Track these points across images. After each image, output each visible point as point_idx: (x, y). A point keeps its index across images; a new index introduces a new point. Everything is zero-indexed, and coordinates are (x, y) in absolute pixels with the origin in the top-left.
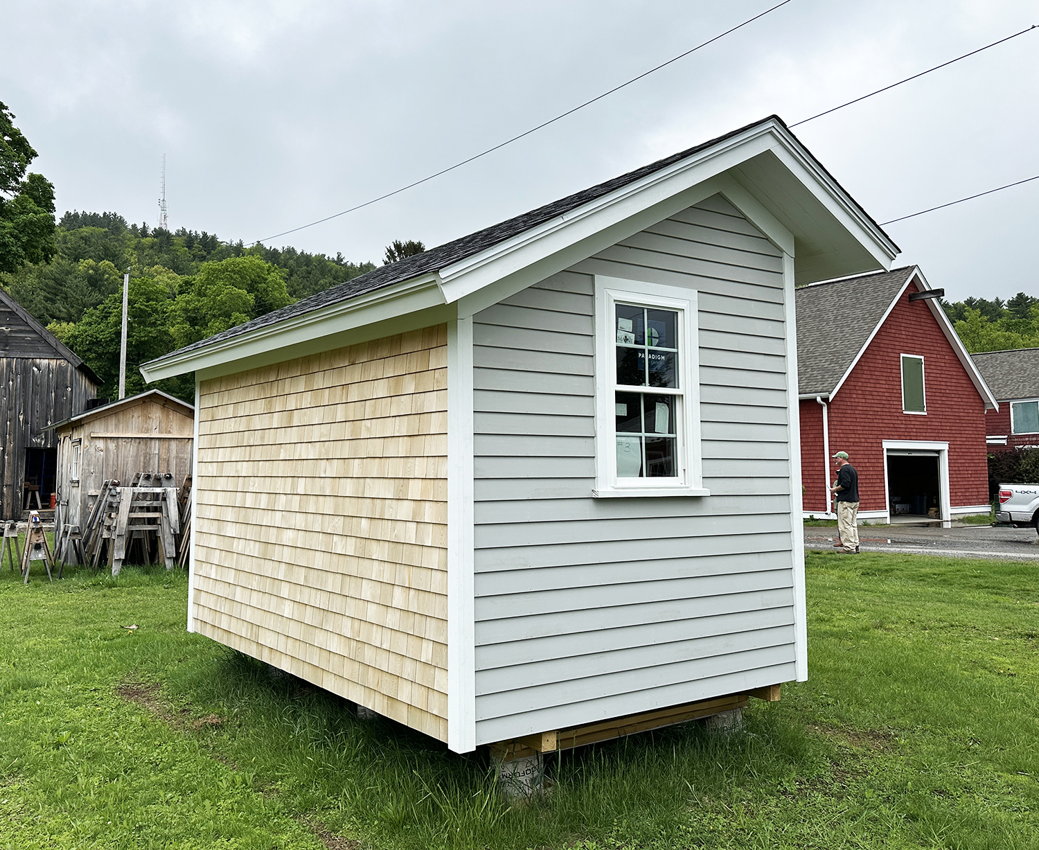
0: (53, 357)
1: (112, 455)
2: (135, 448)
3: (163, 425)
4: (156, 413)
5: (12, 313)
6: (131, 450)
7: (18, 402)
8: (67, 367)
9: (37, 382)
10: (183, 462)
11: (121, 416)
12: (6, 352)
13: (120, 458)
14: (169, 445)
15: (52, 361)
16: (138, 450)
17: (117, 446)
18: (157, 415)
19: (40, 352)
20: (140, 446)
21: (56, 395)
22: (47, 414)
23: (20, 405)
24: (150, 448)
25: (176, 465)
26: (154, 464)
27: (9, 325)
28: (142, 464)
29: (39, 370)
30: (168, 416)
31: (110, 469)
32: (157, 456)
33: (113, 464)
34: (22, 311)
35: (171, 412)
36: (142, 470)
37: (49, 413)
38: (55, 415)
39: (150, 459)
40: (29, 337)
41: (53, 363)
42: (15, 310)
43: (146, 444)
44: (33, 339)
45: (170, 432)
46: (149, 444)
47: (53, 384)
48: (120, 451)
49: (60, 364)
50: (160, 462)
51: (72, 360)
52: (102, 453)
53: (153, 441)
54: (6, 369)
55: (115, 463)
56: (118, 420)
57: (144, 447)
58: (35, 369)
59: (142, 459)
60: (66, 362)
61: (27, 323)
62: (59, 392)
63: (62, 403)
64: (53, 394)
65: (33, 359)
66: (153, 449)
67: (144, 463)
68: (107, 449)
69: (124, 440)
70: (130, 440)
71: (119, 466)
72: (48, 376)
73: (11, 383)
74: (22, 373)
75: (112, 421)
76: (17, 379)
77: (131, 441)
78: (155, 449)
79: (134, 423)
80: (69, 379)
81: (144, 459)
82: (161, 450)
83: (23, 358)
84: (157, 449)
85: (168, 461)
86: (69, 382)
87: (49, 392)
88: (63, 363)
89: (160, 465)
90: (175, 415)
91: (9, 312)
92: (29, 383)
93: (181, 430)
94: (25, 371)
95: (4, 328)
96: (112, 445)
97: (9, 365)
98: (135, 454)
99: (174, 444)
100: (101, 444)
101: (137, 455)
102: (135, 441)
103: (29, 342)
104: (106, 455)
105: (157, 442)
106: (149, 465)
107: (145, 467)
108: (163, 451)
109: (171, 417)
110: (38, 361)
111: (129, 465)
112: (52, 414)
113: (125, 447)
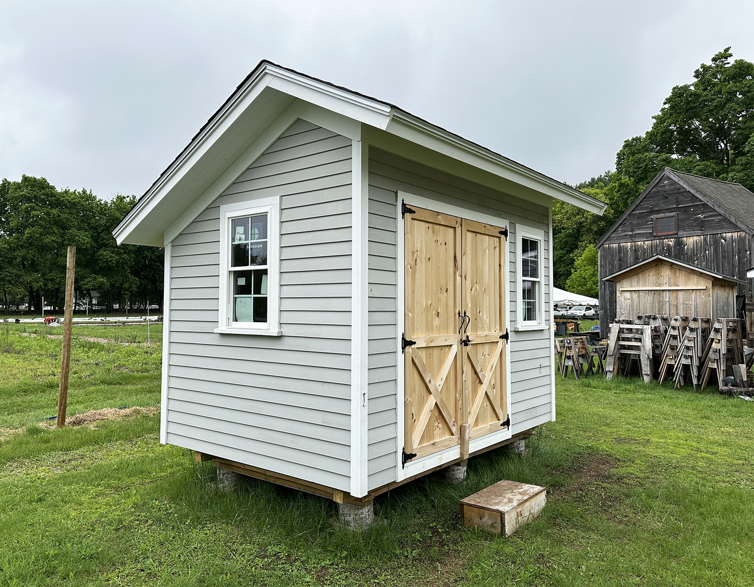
0: (734, 231)
1: (636, 302)
2: (652, 297)
3: (672, 281)
4: (666, 272)
5: (705, 205)
6: (648, 299)
7: (712, 265)
8: (745, 236)
9: (725, 249)
10: (689, 307)
11: (640, 276)
12: (702, 232)
13: (641, 304)
14: (677, 295)
15: (734, 233)
16: (654, 299)
17: (639, 296)
18: (667, 273)
19: (725, 229)
20: (655, 296)
21: (739, 258)
22: (733, 271)
23: (714, 267)
24: (663, 297)
25: (683, 309)
26: (666, 308)
27: (703, 213)
28: (657, 308)
29: (726, 241)
30: (675, 274)
31: (635, 312)
32: (668, 303)
33: (637, 308)
34: (711, 202)
35: (677, 271)
36: (657, 313)
37: (734, 271)
38: (739, 272)
39: (663, 305)
40: (717, 219)
41: (735, 235)
42: (706, 202)
43: (659, 294)
44: (720, 220)
45: (677, 285)
46: (661, 295)
47: (736, 250)
48: (641, 299)
49: (740, 235)
50: (671, 307)
51: (748, 231)
52: (629, 301)
53: (665, 293)
54: (704, 242)
55: (638, 307)
56: (639, 278)
57: (657, 296)
58: (723, 241)
59: (657, 305)
60: (744, 233)
61: (714, 209)
62: (741, 254)
63: (744, 263)
64: (737, 257)
65: (721, 234)
66: (664, 298)
67: (659, 308)
68: (632, 298)
69: (643, 292)
70: (647, 292)
71: (641, 310)
72: (732, 244)
73: (707, 252)
74: (714, 245)
75: (635, 280)
76: (711, 249)
77: (649, 293)
78: (666, 298)
79: (650, 280)
80: (747, 245)
81: (659, 305)
82: (671, 299)
83: (714, 234)
84: (668, 298)
85: (677, 306)
86: (747, 247)
87: (733, 256)
88: (743, 234)
89: (671, 309)
90: (681, 273)
91: (703, 204)
92: (719, 250)
93: (686, 284)
94: (716, 243)
95: (700, 216)
96: (635, 296)
97: (705, 240)
98: (651, 301)
99: (680, 294)
100: (628, 295)
101: (653, 302)
102: (651, 293)
103: (718, 222)
104: (632, 302)
105: (668, 292)
106: (662, 309)
107: (659, 311)
108: (673, 299)
109: (678, 274)
110: (724, 234)
111: (648, 309)
112: (737, 271)
113: (644, 297)
